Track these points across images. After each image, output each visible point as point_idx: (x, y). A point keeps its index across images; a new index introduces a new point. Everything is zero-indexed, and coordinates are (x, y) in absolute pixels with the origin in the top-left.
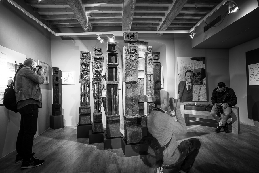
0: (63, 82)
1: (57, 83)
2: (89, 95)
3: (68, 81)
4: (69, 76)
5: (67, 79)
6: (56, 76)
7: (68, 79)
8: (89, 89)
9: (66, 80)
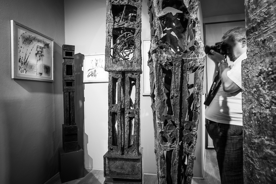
0: (86, 79)
1: (70, 78)
2: (138, 113)
3: (95, 76)
4: (96, 64)
5: (93, 70)
6: (68, 64)
7: (95, 71)
8: (138, 93)
9: (92, 75)
